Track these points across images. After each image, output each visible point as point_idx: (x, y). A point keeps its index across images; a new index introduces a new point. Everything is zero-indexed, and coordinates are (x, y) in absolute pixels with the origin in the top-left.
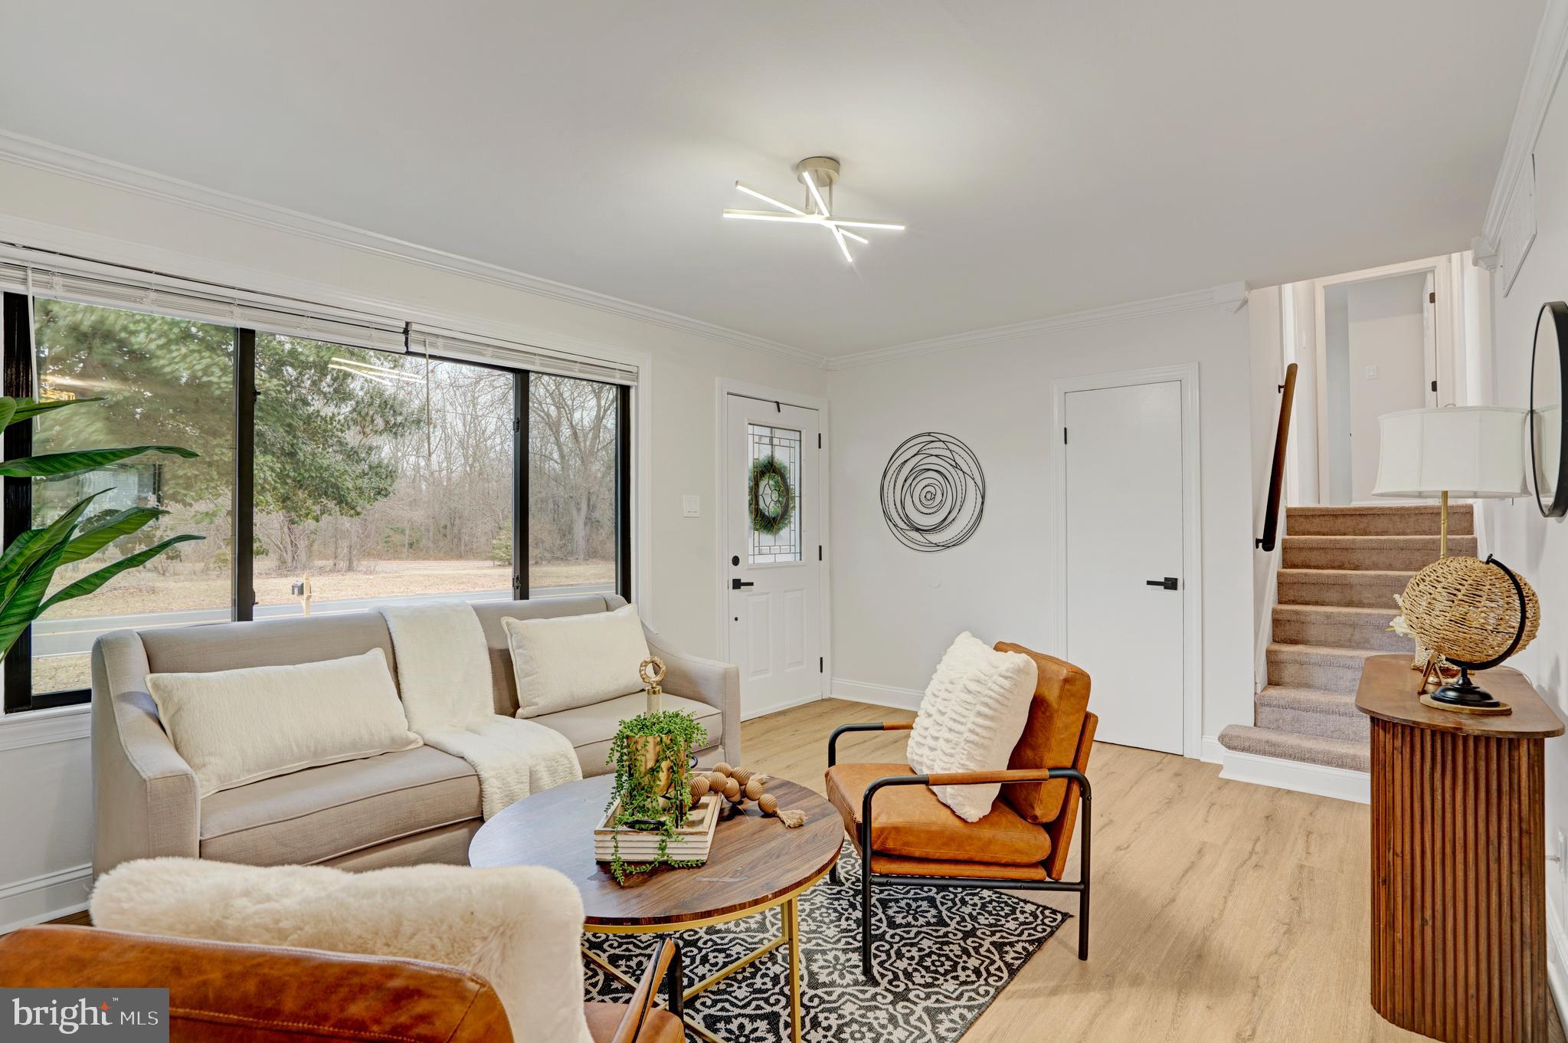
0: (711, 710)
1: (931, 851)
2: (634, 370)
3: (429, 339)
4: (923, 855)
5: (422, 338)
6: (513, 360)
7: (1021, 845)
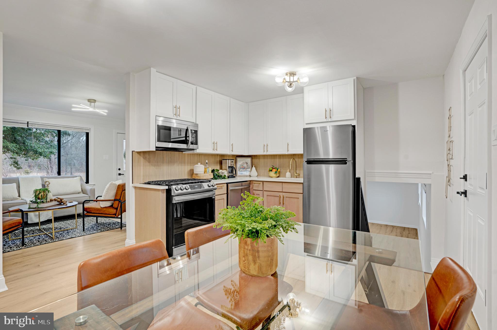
0: (88, 196)
1: (95, 212)
2: (89, 129)
3: (33, 125)
4: (94, 212)
5: (32, 125)
6: (56, 128)
7: (110, 211)
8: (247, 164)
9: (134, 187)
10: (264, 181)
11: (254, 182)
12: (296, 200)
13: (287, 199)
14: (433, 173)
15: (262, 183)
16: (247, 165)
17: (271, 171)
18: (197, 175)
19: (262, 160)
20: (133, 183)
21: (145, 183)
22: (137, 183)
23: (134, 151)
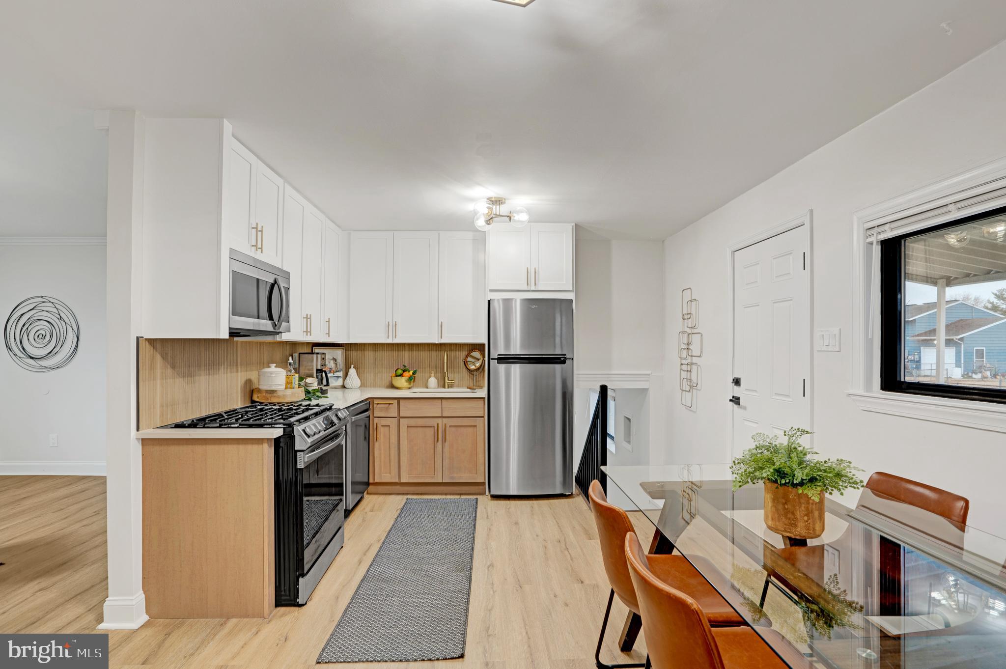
8: (336, 361)
9: (139, 439)
10: (399, 398)
11: (376, 401)
12: (470, 430)
13: (453, 429)
14: (651, 373)
15: (396, 401)
16: (336, 364)
17: (401, 375)
18: (275, 394)
19: (369, 354)
20: (138, 429)
21: (178, 426)
22: (148, 428)
23: (143, 337)
